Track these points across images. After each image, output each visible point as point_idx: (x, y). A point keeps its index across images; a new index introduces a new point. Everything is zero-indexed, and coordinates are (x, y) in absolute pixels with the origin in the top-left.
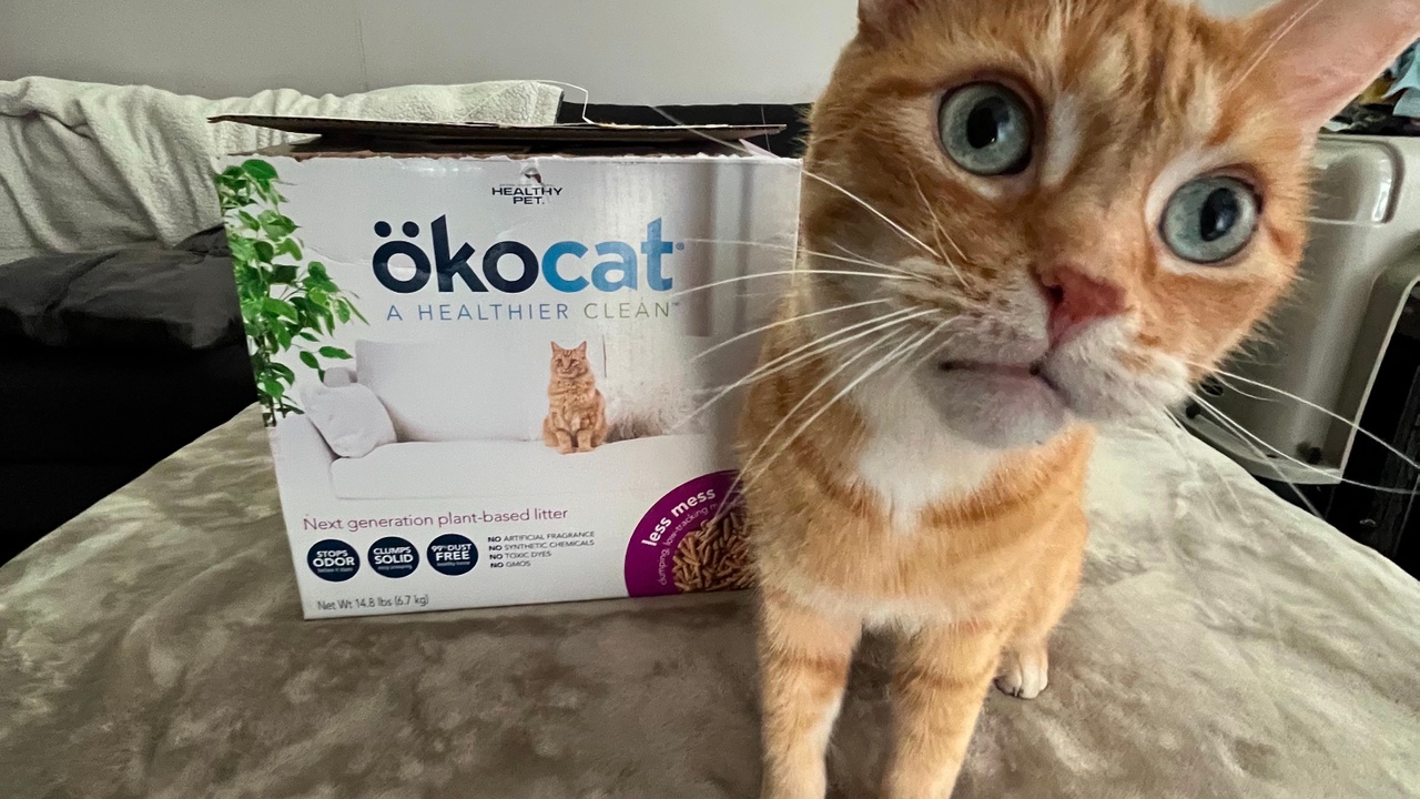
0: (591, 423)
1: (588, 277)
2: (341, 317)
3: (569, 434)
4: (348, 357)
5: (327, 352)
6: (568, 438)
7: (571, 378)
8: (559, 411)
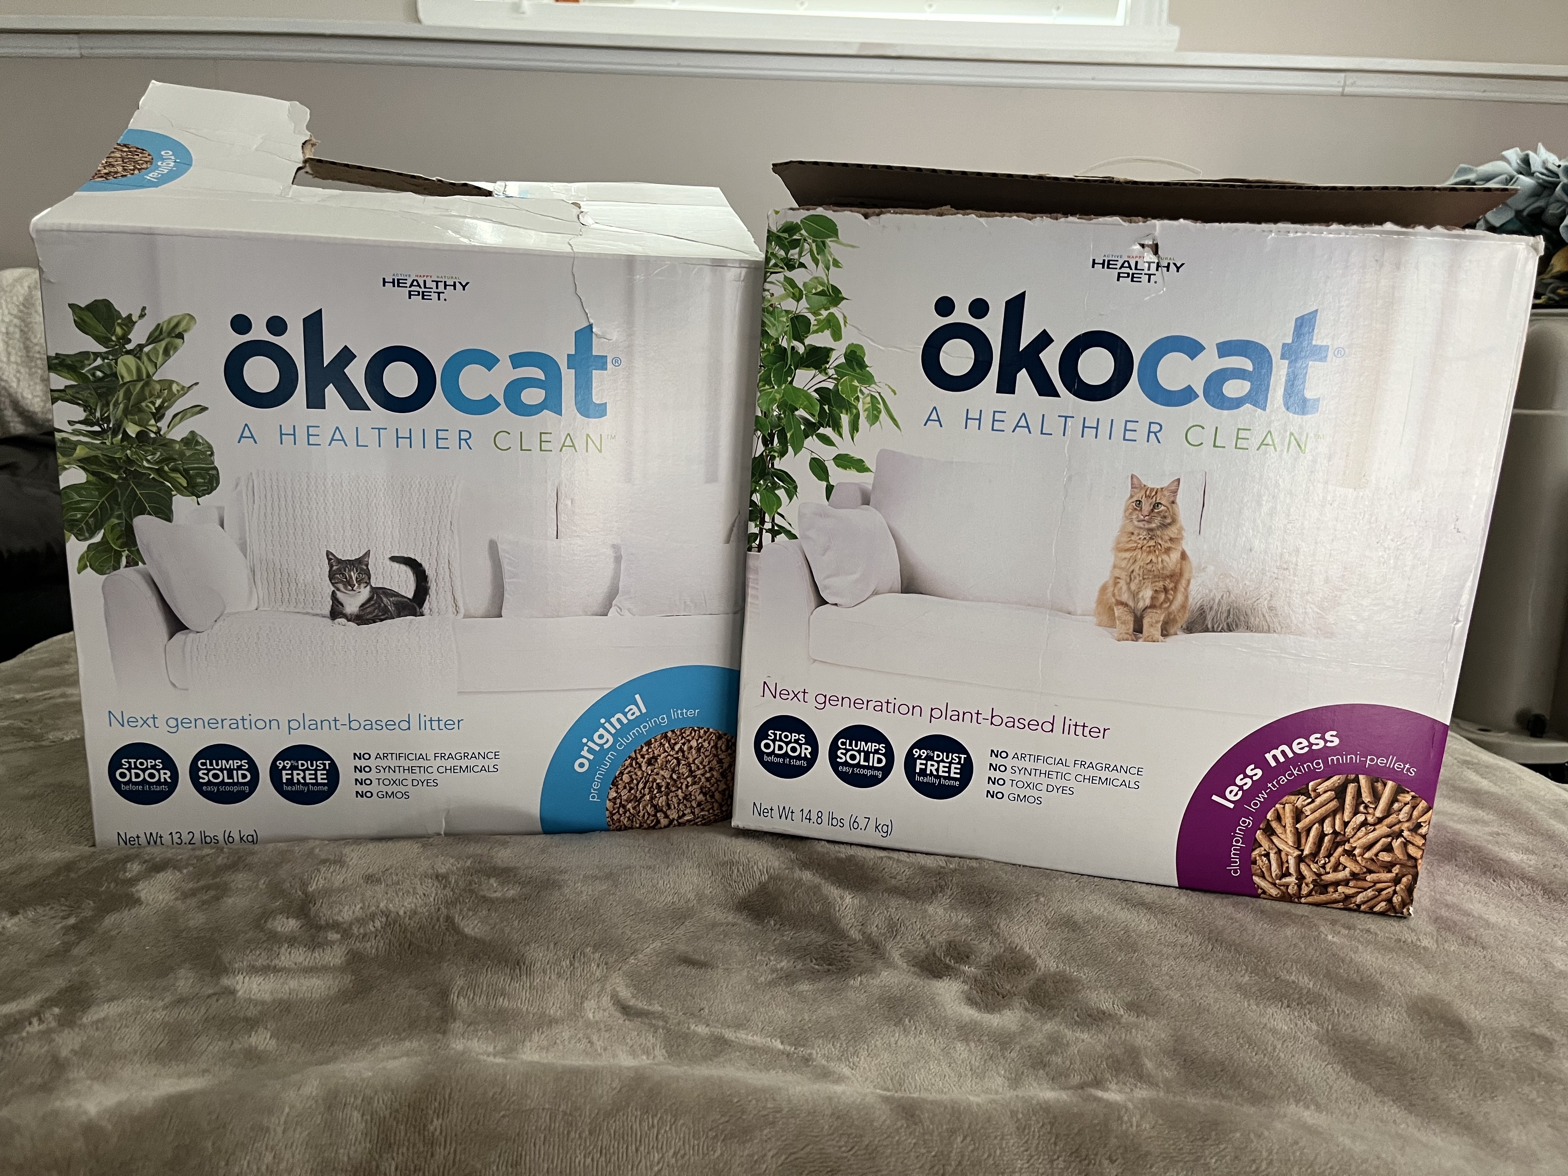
0: (1167, 600)
1: (1199, 390)
2: (868, 417)
3: (1133, 612)
4: (867, 470)
5: (843, 461)
6: (1130, 619)
7: (1151, 530)
8: (1124, 575)
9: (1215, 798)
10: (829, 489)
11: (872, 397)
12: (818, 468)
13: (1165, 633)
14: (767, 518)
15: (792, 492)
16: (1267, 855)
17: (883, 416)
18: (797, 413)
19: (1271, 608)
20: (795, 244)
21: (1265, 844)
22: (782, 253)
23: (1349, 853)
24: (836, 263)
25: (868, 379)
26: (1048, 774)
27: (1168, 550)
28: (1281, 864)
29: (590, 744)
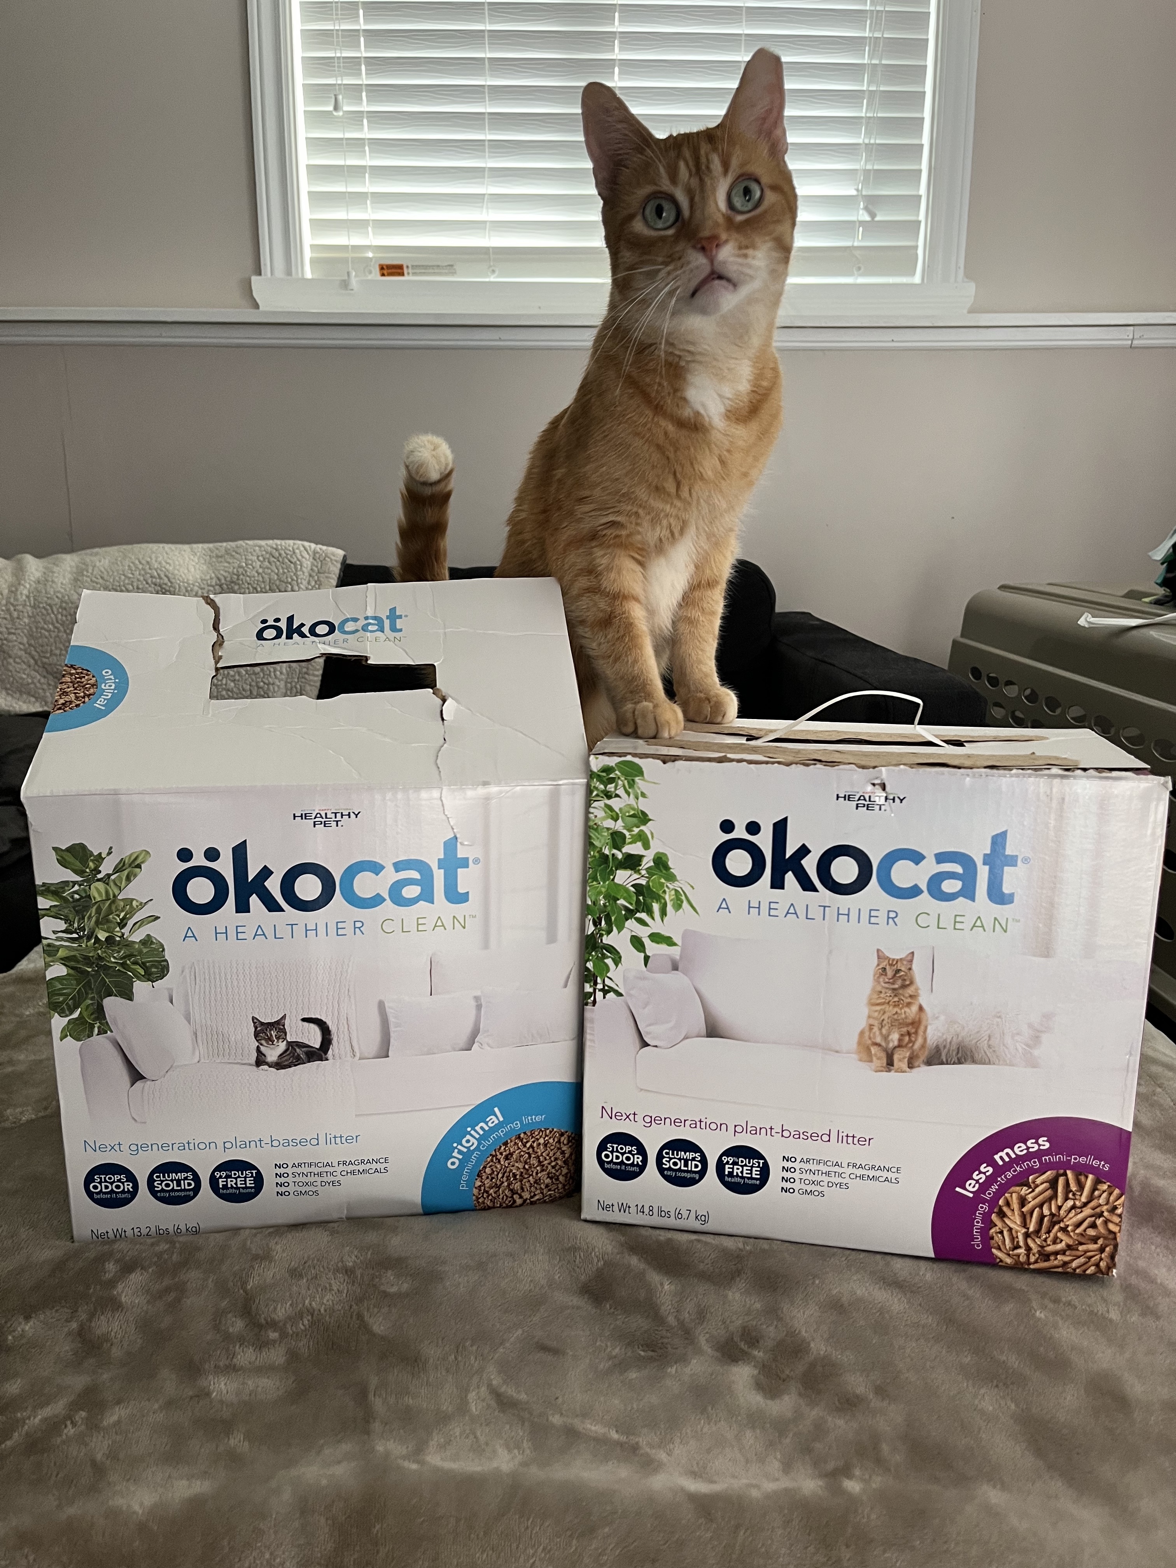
0: (910, 1041)
1: (924, 886)
2: (673, 906)
3: (885, 1050)
4: (675, 944)
5: (656, 938)
6: (883, 1055)
7: (894, 989)
8: (876, 1023)
9: (958, 1189)
10: (647, 959)
11: (676, 891)
12: (637, 943)
13: (911, 1066)
14: (599, 980)
15: (617, 961)
16: (1001, 1232)
17: (685, 904)
18: (618, 902)
19: (989, 1046)
20: (612, 781)
21: (999, 1224)
22: (602, 787)
23: (1064, 1230)
24: (643, 795)
25: (672, 878)
26: (828, 1174)
27: (909, 1005)
28: (1013, 1239)
29: (459, 1147)
